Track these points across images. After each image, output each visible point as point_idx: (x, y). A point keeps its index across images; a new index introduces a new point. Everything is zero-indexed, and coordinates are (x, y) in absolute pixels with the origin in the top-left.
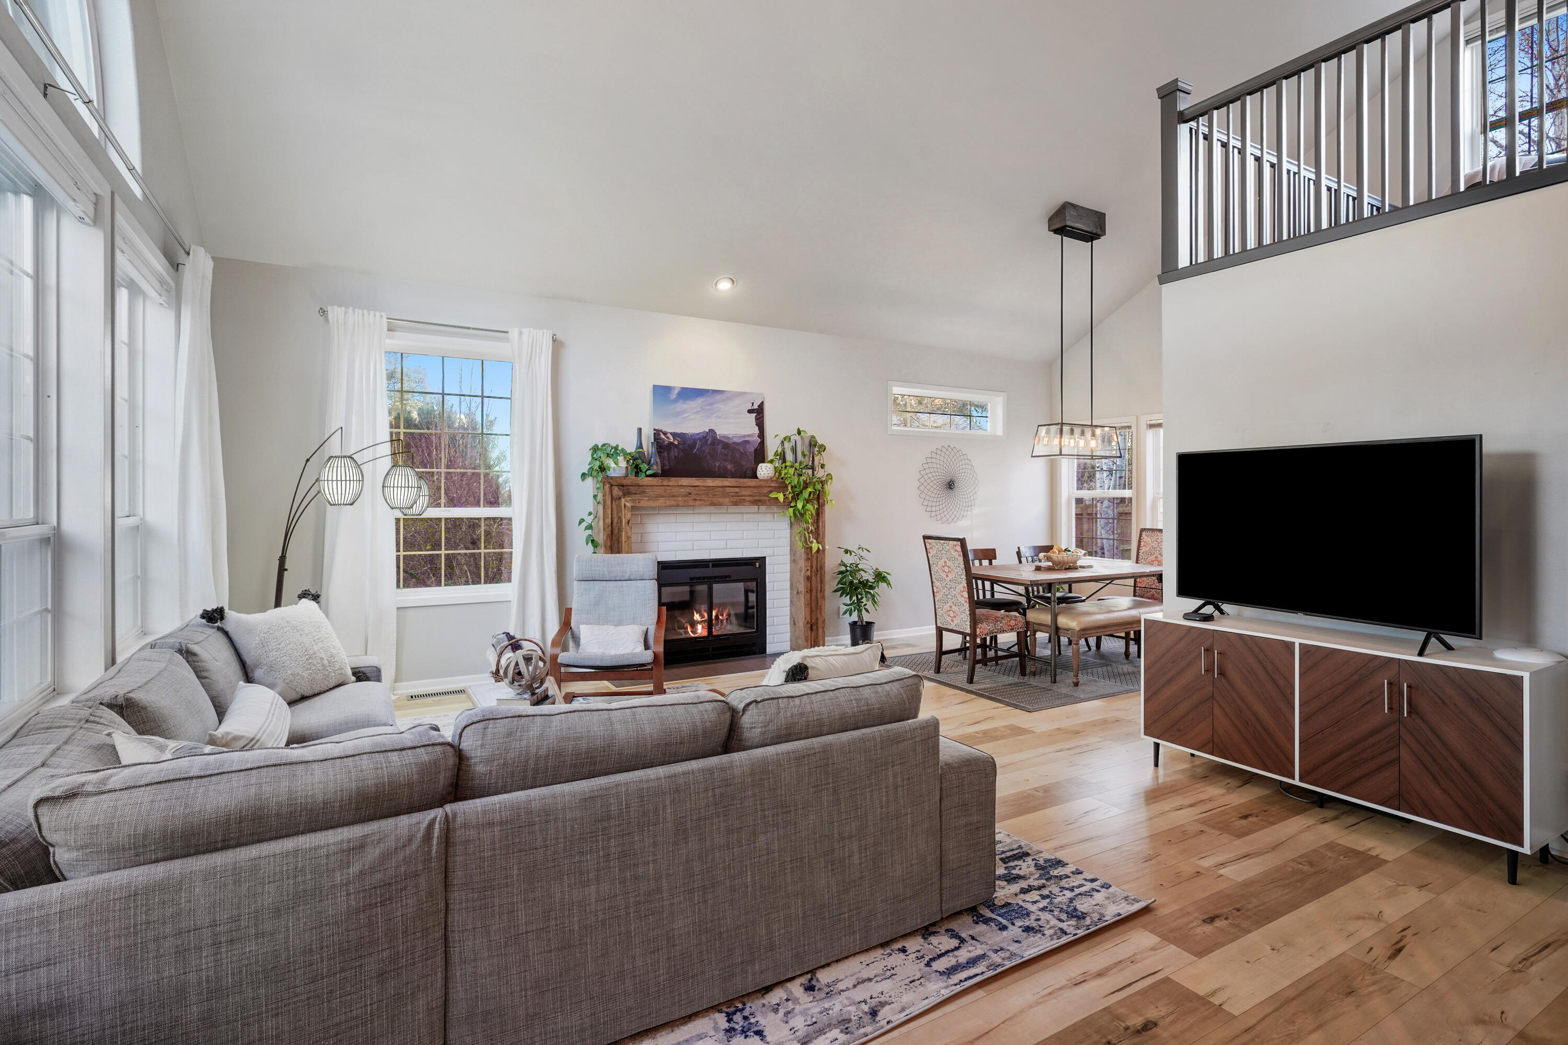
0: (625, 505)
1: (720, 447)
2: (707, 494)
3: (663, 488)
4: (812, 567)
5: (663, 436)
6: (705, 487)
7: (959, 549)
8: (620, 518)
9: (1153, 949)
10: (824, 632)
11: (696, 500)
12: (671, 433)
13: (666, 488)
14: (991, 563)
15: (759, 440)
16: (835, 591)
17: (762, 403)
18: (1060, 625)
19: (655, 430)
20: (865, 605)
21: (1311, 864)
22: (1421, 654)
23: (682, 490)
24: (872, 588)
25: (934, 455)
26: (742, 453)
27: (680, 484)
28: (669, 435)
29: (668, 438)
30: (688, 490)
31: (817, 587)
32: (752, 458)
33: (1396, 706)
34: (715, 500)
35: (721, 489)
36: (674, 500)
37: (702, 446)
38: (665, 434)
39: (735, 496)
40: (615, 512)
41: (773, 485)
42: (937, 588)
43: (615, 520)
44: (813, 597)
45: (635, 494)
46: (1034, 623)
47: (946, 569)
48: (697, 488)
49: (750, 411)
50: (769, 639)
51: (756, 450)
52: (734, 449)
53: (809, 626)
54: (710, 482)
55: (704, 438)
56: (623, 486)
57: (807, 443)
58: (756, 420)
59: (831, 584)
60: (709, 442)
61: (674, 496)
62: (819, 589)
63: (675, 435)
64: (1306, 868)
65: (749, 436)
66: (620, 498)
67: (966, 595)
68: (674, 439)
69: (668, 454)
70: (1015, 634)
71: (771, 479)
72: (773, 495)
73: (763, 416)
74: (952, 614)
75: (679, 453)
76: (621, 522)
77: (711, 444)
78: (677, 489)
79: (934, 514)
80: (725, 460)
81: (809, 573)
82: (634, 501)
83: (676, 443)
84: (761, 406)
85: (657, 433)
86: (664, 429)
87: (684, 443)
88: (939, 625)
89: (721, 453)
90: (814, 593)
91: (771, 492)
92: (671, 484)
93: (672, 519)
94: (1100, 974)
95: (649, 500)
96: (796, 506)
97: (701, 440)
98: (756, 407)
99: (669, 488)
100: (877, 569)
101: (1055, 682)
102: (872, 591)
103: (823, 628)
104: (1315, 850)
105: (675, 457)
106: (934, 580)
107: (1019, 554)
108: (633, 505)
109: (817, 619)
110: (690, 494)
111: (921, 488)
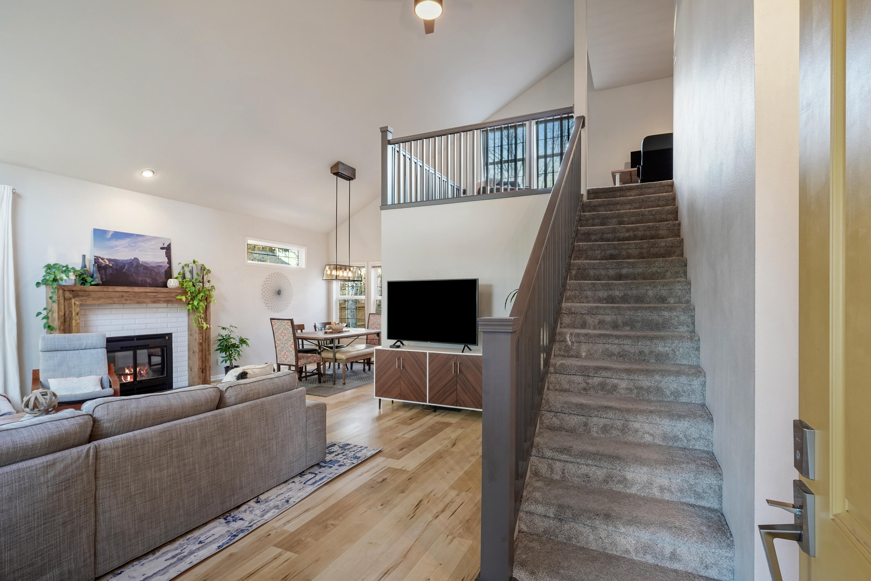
0: (75, 303)
1: (142, 268)
2: (135, 297)
3: (103, 292)
4: (203, 337)
5: (101, 261)
6: (133, 292)
7: (290, 324)
8: (71, 312)
9: (384, 461)
10: (210, 373)
11: (127, 300)
12: (107, 259)
13: (106, 292)
14: (302, 331)
15: (168, 265)
16: (217, 350)
17: (170, 244)
18: (337, 358)
19: (95, 256)
20: (234, 357)
21: (431, 428)
22: (463, 352)
23: (117, 294)
24: (238, 347)
25: (270, 277)
26: (156, 272)
27: (116, 290)
28: (106, 260)
29: (105, 262)
30: (121, 294)
31: (206, 349)
32: (163, 276)
33: (456, 371)
34: (140, 300)
35: (143, 294)
36: (111, 300)
37: (130, 267)
38: (102, 259)
39: (154, 298)
40: (67, 307)
41: (179, 291)
42: (278, 344)
43: (67, 313)
44: (203, 354)
45: (82, 296)
46: (325, 358)
47: (283, 334)
48: (128, 293)
49: (162, 248)
50: (174, 380)
51: (166, 271)
52: (151, 270)
53: (201, 370)
54: (137, 289)
55: (131, 263)
56: (73, 291)
57: (199, 268)
58: (166, 253)
59: (214, 346)
60: (134, 266)
61: (111, 298)
62: (207, 349)
63: (109, 260)
64: (430, 430)
65: (161, 263)
66: (70, 299)
67: (293, 346)
68: (109, 263)
69: (105, 272)
70: (316, 364)
71: (177, 288)
72: (179, 297)
73: (170, 252)
74: (285, 356)
75: (113, 271)
76: (72, 314)
77: (135, 267)
78: (114, 293)
79: (270, 308)
80: (146, 277)
81: (201, 341)
82: (82, 301)
83: (111, 265)
84: (169, 246)
85: (97, 259)
86: (102, 256)
87: (117, 265)
88: (278, 362)
89: (142, 272)
90: (204, 352)
91: (177, 295)
92: (109, 290)
93: (108, 311)
94: (367, 472)
95: (93, 300)
96: (193, 303)
97: (128, 264)
98: (166, 246)
99: (108, 293)
100: (241, 337)
101: (335, 384)
102: (237, 349)
103: (210, 371)
104: (433, 425)
105: (110, 274)
106: (276, 340)
107: (315, 327)
108: (81, 303)
109: (206, 366)
110: (123, 296)
111: (264, 294)
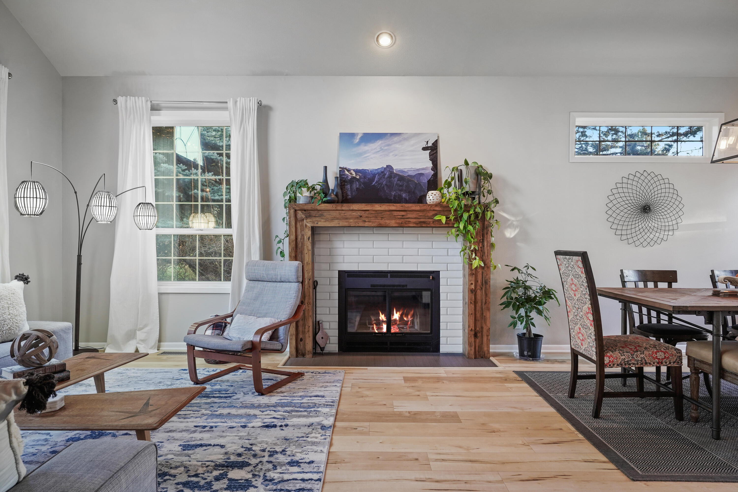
0: (306, 225)
1: (396, 179)
2: (376, 217)
3: (338, 212)
4: (476, 281)
5: (347, 172)
6: (374, 211)
7: (579, 263)
8: (303, 235)
10: (488, 340)
11: (365, 221)
12: (354, 170)
13: (340, 212)
14: (670, 286)
15: (433, 172)
16: (500, 304)
17: (436, 141)
19: (340, 168)
23: (354, 214)
24: (540, 303)
25: (626, 181)
26: (416, 184)
27: (351, 208)
28: (352, 172)
29: (351, 174)
30: (359, 213)
31: (482, 300)
32: (425, 187)
34: (382, 222)
35: (388, 213)
36: (346, 222)
37: (380, 179)
38: (349, 170)
39: (401, 219)
40: (299, 230)
41: (437, 208)
43: (299, 237)
44: (478, 308)
45: (315, 217)
47: (574, 287)
48: (367, 212)
49: (424, 149)
50: (442, 340)
51: (429, 181)
52: (409, 181)
53: (473, 333)
54: (378, 207)
55: (382, 172)
56: (305, 210)
57: (473, 171)
58: (430, 155)
59: (496, 298)
60: (386, 176)
61: (347, 219)
62: (484, 301)
63: (357, 171)
65: (423, 169)
66: (303, 220)
67: (591, 317)
68: (356, 175)
69: (351, 186)
71: (436, 205)
72: (437, 218)
73: (437, 152)
75: (360, 185)
76: (304, 238)
77: (388, 177)
78: (350, 213)
80: (401, 191)
81: (473, 287)
82: (313, 222)
83: (358, 177)
84: (435, 144)
85: (342, 170)
86: (348, 167)
87: (365, 177)
89: (396, 184)
90: (479, 305)
91: (436, 215)
92: (344, 208)
95: (325, 221)
96: (459, 227)
97: (379, 174)
98: (430, 144)
99: (343, 212)
100: (542, 286)
102: (540, 307)
103: (488, 336)
105: (357, 188)
106: (566, 298)
107: (713, 277)
108: (312, 225)
109: (482, 328)
110: (361, 217)
111: (610, 212)
